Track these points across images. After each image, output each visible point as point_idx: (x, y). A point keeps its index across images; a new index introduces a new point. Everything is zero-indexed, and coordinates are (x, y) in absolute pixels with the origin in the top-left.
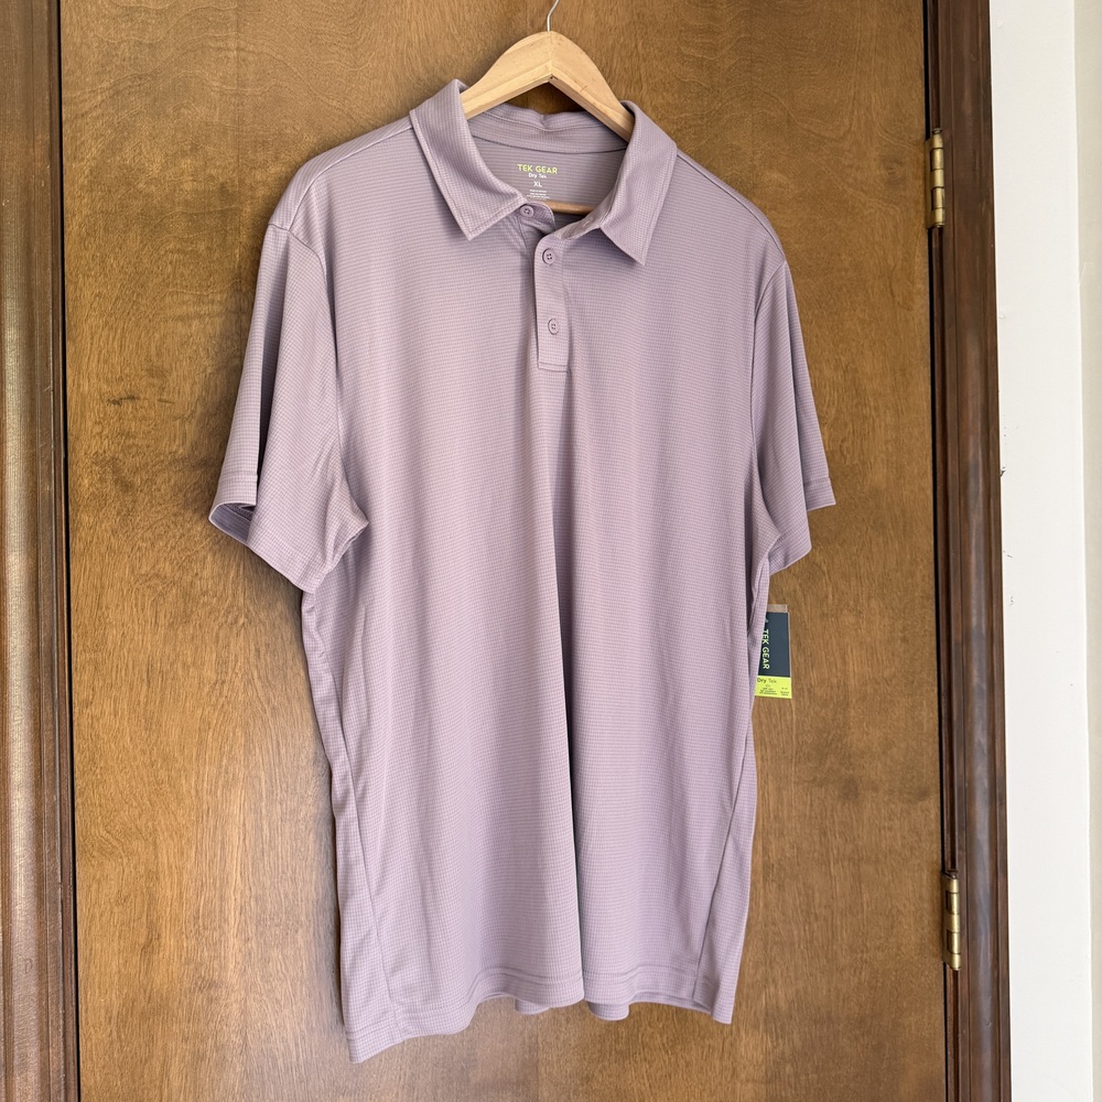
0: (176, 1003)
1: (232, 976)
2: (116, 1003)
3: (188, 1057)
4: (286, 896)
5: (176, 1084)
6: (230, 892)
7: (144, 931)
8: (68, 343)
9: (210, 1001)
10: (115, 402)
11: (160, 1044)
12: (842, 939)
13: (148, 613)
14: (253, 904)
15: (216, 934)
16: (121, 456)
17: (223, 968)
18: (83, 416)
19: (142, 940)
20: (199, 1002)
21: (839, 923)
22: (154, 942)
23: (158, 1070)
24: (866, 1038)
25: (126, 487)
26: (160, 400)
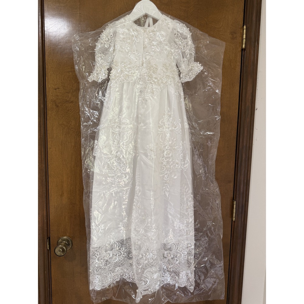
2: (56, 205)
3: (69, 216)
5: (67, 221)
7: (61, 192)
8: (46, 77)
9: (73, 206)
10: (55, 89)
13: (62, 132)
15: (74, 194)
16: (56, 100)
17: (76, 201)
18: (49, 92)
19: (61, 194)
22: (63, 195)
23: (64, 218)
25: (57, 106)
26: (64, 89)
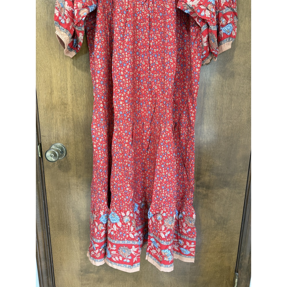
0: (58, 107)
1: (70, 103)
2: (45, 105)
3: (61, 119)
4: (81, 85)
5: (59, 125)
6: (68, 83)
7: (50, 90)
9: (65, 107)
11: (55, 116)
12: (224, 115)
13: (46, 10)
14: (73, 86)
15: (66, 92)
17: (67, 100)
19: (50, 92)
20: (63, 108)
21: (224, 111)
22: (52, 92)
23: (55, 121)
24: (228, 142)
